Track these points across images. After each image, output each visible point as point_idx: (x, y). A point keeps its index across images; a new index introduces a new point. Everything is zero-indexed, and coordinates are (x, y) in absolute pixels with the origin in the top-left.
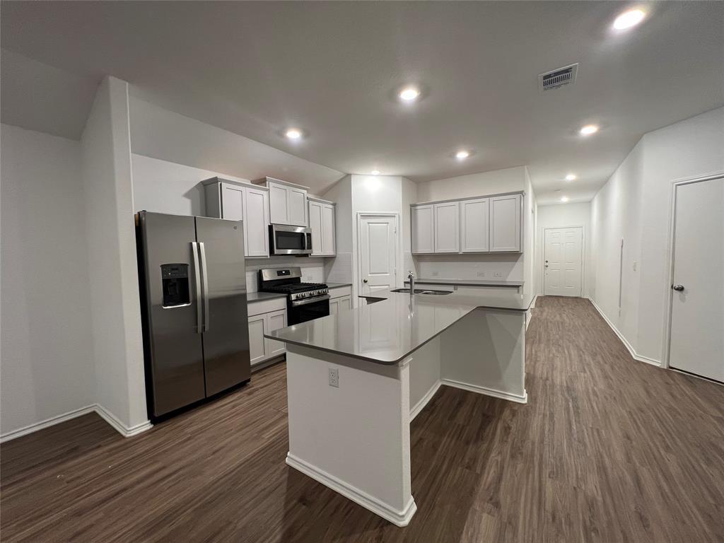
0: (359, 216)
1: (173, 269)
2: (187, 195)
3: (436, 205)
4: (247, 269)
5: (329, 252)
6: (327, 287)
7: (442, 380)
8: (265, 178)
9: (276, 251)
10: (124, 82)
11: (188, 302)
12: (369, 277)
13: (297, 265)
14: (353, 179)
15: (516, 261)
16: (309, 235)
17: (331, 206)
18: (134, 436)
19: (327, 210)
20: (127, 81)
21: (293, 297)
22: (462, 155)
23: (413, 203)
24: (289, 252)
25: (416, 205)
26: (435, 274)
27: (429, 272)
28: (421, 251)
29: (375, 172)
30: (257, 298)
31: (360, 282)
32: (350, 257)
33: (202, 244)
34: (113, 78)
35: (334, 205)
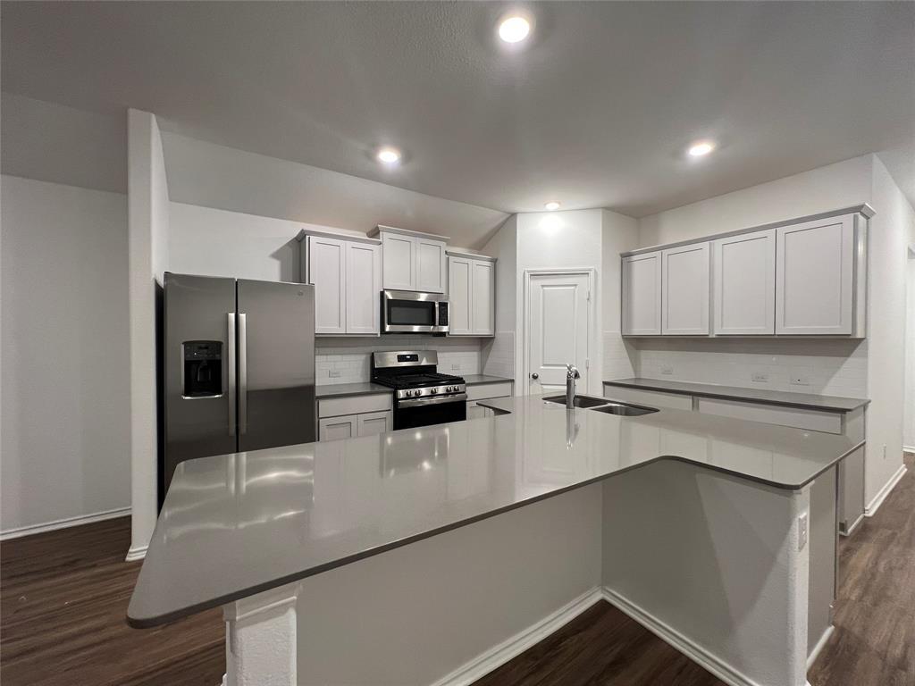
0: (527, 275)
1: (200, 348)
2: (276, 256)
3: (666, 252)
4: (317, 352)
5: (484, 331)
6: (464, 382)
7: (604, 590)
8: (378, 227)
9: (388, 328)
10: (147, 113)
11: (220, 393)
12: (539, 369)
13: (433, 348)
14: (520, 219)
15: (848, 356)
16: (444, 306)
17: (488, 263)
18: (134, 561)
19: (480, 270)
20: (152, 112)
21: (402, 393)
22: (700, 150)
23: (623, 251)
24: (416, 329)
25: (630, 255)
26: (668, 372)
27: (656, 366)
28: (637, 331)
29: (552, 206)
30: (369, 390)
31: (527, 376)
32: (512, 338)
33: (243, 316)
34: (134, 110)
35: (494, 261)
